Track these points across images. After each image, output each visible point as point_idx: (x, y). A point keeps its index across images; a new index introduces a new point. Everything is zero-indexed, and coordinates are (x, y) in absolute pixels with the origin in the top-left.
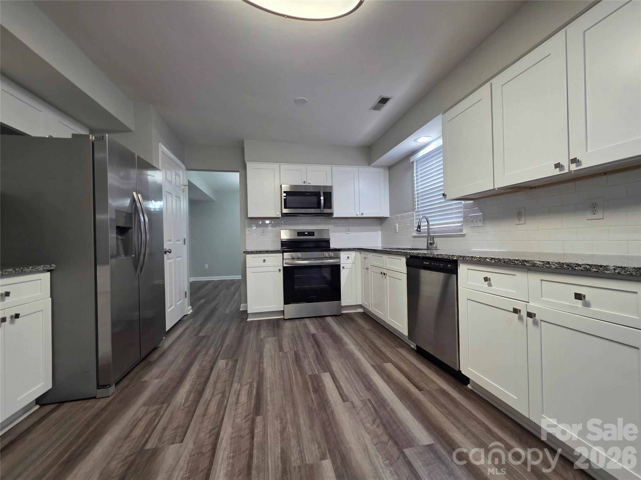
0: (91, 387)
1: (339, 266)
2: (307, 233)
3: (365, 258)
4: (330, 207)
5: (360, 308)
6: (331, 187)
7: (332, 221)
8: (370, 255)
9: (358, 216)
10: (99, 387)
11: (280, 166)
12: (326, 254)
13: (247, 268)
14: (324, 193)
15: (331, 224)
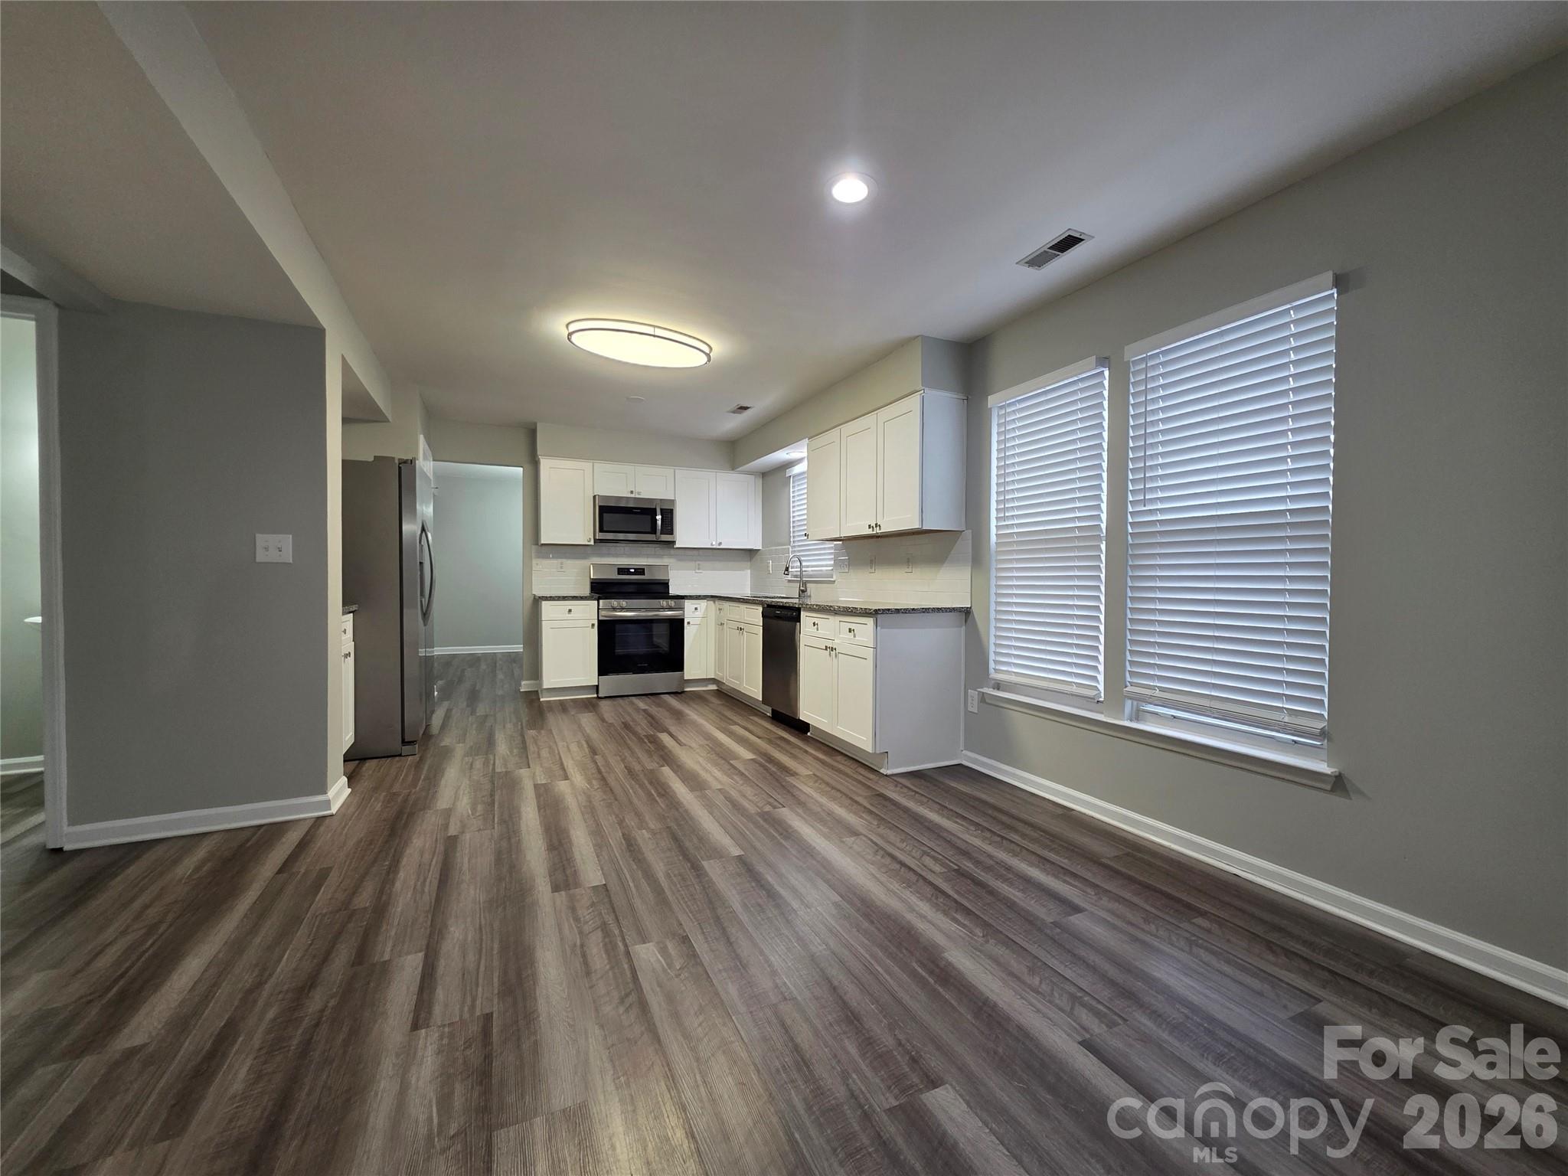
0: (396, 744)
1: (682, 620)
2: (633, 570)
3: (720, 609)
4: (671, 532)
5: (713, 684)
6: (673, 502)
7: (672, 552)
8: (726, 605)
9: (714, 547)
10: (404, 742)
11: (593, 465)
12: (664, 603)
13: (543, 622)
14: (662, 510)
15: (670, 556)
